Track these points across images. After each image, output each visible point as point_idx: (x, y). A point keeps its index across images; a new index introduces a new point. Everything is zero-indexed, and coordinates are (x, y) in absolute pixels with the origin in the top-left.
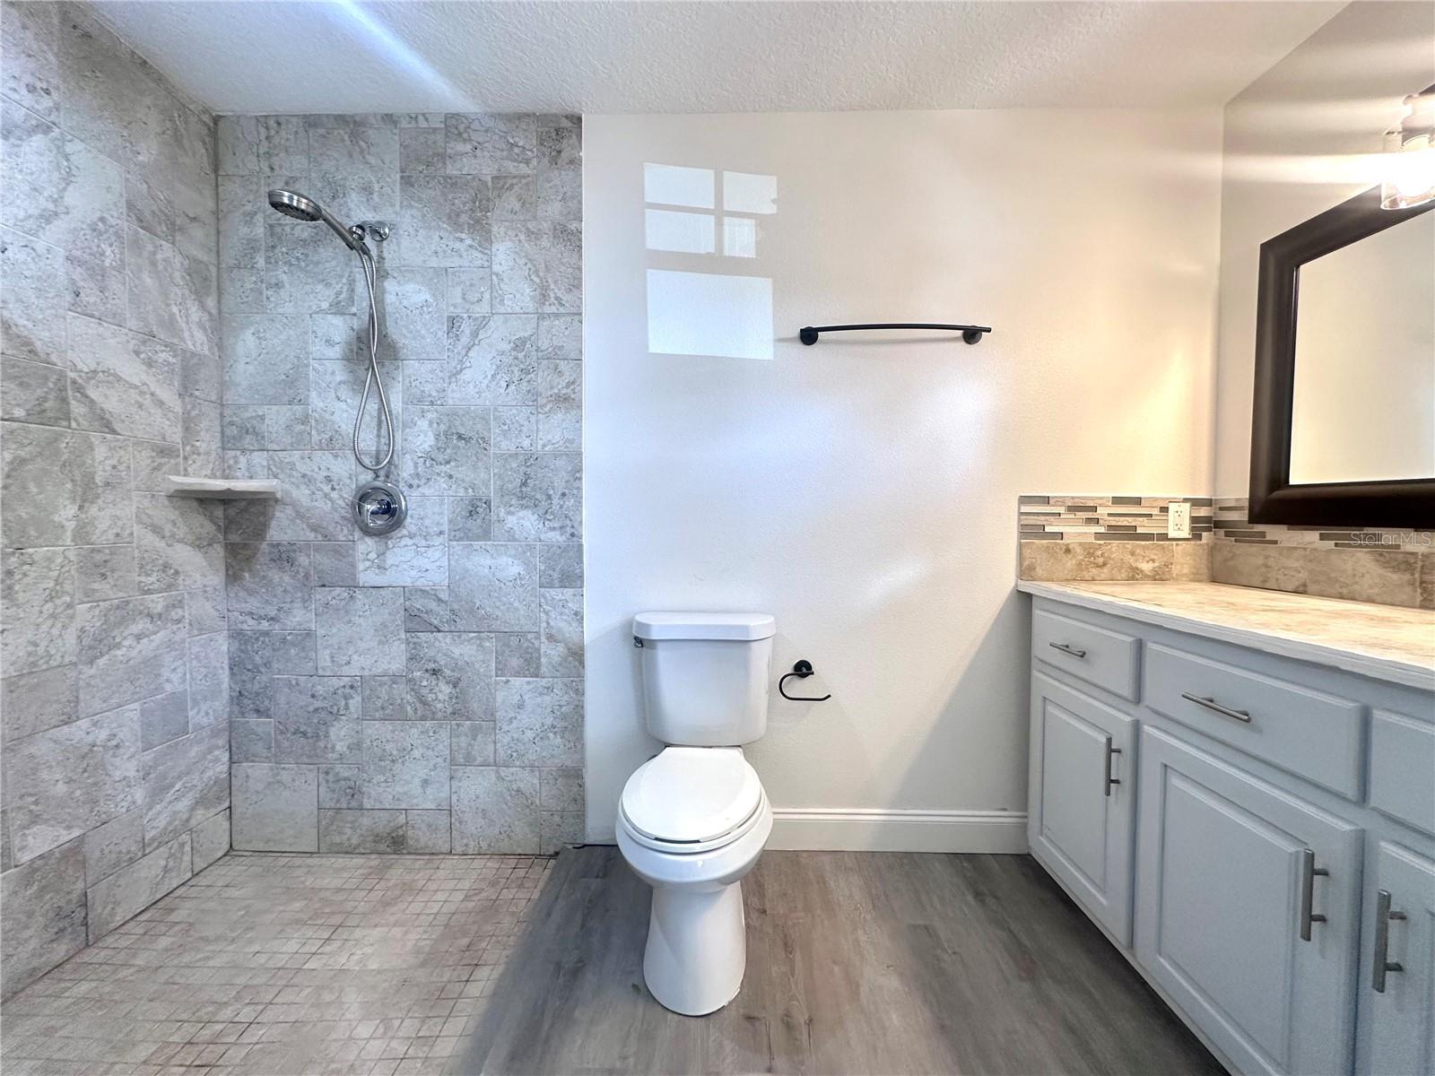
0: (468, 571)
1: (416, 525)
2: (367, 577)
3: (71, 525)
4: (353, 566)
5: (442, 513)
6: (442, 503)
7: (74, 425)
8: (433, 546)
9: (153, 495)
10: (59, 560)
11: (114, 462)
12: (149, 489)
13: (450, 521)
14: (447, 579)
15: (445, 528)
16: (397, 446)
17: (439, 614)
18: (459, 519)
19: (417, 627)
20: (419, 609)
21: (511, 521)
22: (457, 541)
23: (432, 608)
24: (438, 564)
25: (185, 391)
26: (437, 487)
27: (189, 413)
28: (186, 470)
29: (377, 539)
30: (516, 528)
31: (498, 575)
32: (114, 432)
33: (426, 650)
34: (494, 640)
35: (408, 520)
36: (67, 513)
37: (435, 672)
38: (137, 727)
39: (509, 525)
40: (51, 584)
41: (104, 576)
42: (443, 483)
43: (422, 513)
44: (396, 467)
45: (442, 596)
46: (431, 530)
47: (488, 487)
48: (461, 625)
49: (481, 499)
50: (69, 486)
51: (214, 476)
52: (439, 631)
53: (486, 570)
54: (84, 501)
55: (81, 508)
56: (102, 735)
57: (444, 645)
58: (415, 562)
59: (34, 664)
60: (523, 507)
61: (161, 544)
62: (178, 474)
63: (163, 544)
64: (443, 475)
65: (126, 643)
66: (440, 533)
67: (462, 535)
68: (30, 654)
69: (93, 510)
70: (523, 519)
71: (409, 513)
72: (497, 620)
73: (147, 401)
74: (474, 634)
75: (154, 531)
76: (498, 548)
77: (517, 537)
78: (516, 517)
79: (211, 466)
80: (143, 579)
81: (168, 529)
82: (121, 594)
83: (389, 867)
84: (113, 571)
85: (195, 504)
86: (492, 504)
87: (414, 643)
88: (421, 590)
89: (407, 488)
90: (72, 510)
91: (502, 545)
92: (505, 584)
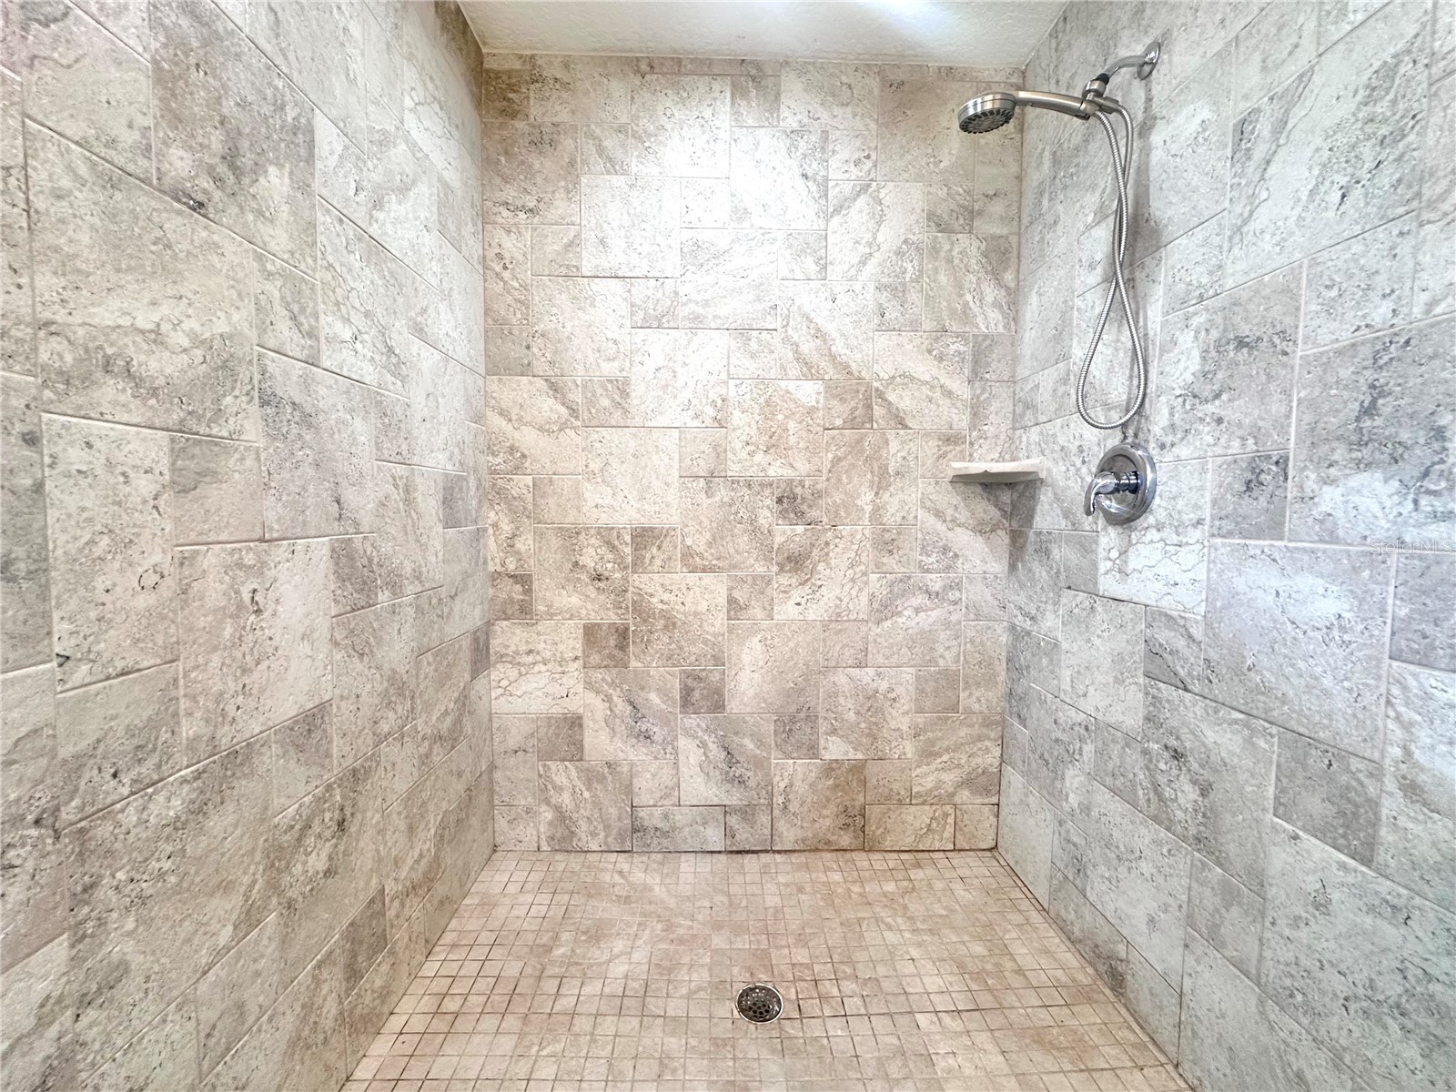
0: (1237, 594)
1: (1166, 509)
2: (1108, 584)
3: (868, 508)
4: (1095, 566)
5: (1202, 488)
6: (1204, 471)
7: (875, 426)
8: (1187, 544)
9: (937, 483)
10: (859, 536)
11: (904, 454)
12: (934, 475)
13: (1214, 502)
14: (1204, 604)
15: (1207, 515)
16: (1150, 385)
17: (1188, 663)
18: (1229, 496)
19: (1156, 671)
20: (1161, 645)
21: (1330, 499)
22: (1224, 537)
23: (1180, 648)
24: (1191, 575)
25: (975, 376)
26: (1198, 444)
27: (978, 397)
28: (971, 455)
29: (1120, 530)
30: (1339, 514)
31: (1293, 612)
32: (906, 427)
33: (1168, 715)
34: (1276, 739)
35: (1157, 501)
36: (866, 499)
37: (1177, 755)
38: (912, 689)
39: (1325, 508)
40: (853, 555)
41: (891, 552)
42: (1207, 434)
43: (1174, 489)
44: (1147, 418)
45: (1193, 631)
46: (1185, 517)
47: (1283, 430)
48: (1218, 690)
49: (1269, 457)
50: (869, 476)
51: (1001, 459)
52: (1186, 689)
53: (1270, 598)
54: (879, 488)
55: (877, 494)
56: (884, 686)
57: (1191, 715)
58: (1161, 570)
59: (838, 614)
60: (1361, 465)
61: (941, 527)
62: (963, 460)
63: (944, 528)
64: (1208, 420)
65: (905, 613)
66: (1198, 523)
67: (1231, 527)
68: (837, 606)
69: (886, 496)
70: (1359, 492)
71: (1159, 489)
72: (1284, 703)
73: (938, 394)
74: (1241, 716)
75: (936, 515)
76: (1297, 555)
77: (1341, 533)
78: (1341, 490)
79: (999, 449)
80: (924, 558)
81: (949, 512)
82: (903, 570)
83: (1090, 1001)
84: (899, 548)
85: (979, 489)
86: (1291, 464)
87: (1154, 697)
88: (1166, 615)
89: (1158, 449)
90: (870, 496)
91: (1304, 550)
92: (1305, 633)
